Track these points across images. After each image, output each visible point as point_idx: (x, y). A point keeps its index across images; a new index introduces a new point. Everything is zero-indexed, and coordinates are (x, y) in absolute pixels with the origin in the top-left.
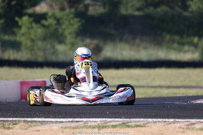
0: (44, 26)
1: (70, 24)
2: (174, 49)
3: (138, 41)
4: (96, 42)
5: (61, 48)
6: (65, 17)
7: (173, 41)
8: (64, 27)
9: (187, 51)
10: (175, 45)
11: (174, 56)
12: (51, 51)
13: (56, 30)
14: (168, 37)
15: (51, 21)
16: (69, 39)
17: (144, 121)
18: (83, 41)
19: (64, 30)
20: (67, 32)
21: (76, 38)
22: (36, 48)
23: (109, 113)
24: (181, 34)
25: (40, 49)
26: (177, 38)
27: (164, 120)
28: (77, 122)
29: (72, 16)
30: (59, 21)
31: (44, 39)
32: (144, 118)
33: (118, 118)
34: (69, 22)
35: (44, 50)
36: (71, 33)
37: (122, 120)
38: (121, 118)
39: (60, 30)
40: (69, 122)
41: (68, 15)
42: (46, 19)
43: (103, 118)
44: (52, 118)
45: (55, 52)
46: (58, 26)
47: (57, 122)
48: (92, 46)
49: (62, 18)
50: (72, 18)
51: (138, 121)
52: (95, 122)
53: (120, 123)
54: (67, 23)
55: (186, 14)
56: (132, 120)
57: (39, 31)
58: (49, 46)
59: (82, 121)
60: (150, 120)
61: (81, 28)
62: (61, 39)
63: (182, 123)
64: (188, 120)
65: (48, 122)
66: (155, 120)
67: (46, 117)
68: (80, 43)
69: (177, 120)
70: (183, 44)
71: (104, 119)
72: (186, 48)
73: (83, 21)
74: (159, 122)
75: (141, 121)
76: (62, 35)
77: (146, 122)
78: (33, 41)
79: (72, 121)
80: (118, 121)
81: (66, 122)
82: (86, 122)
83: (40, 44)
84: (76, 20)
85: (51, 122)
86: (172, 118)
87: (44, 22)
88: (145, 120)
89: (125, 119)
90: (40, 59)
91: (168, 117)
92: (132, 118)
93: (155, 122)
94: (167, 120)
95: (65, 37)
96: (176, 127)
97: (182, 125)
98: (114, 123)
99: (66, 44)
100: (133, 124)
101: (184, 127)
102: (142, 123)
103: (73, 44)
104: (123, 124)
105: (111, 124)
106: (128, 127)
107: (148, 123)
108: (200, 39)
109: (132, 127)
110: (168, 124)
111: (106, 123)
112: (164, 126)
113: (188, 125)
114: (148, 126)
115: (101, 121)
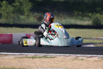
0: (13, 6)
1: (27, 5)
2: (79, 19)
3: (61, 14)
4: (39, 14)
5: (22, 17)
7: (79, 15)
8: (24, 7)
9: (86, 20)
10: (80, 17)
11: (79, 22)
12: (17, 19)
13: (20, 8)
16: (26, 13)
17: (54, 55)
18: (33, 14)
20: (25, 9)
22: (9, 17)
25: (11, 18)
27: (65, 55)
28: (22, 55)
30: (21, 4)
31: (14, 13)
33: (42, 53)
35: (14, 18)
36: (27, 10)
37: (44, 54)
39: (22, 8)
40: (18, 55)
43: (35, 53)
44: (10, 53)
45: (19, 19)
47: (12, 55)
48: (38, 17)
52: (31, 55)
53: (43, 56)
56: (49, 54)
57: (11, 8)
58: (16, 16)
59: (25, 54)
60: (58, 54)
61: (32, 7)
62: (22, 13)
63: (73, 56)
64: (76, 55)
65: (8, 54)
66: (60, 54)
67: (7, 52)
69: (71, 55)
70: (84, 16)
71: (36, 54)
72: (85, 18)
74: (62, 55)
75: (53, 55)
76: (23, 10)
77: (55, 56)
78: (8, 13)
79: (20, 55)
80: (42, 55)
81: (17, 55)
82: (27, 55)
83: (12, 15)
84: (30, 3)
85: (10, 54)
86: (68, 54)
88: (55, 54)
89: (46, 54)
90: (11, 23)
91: (67, 53)
93: (60, 56)
94: (66, 55)
95: (24, 12)
96: (69, 58)
97: (73, 57)
98: (40, 56)
99: (24, 15)
100: (49, 56)
101: (74, 58)
102: (53, 56)
103: (28, 15)
104: (45, 56)
105: (39, 56)
106: (47, 58)
107: (56, 56)
108: (92, 14)
109: (48, 58)
110: (66, 57)
111: (36, 56)
112: (64, 57)
113: (75, 57)
114: (56, 58)
115: (34, 55)
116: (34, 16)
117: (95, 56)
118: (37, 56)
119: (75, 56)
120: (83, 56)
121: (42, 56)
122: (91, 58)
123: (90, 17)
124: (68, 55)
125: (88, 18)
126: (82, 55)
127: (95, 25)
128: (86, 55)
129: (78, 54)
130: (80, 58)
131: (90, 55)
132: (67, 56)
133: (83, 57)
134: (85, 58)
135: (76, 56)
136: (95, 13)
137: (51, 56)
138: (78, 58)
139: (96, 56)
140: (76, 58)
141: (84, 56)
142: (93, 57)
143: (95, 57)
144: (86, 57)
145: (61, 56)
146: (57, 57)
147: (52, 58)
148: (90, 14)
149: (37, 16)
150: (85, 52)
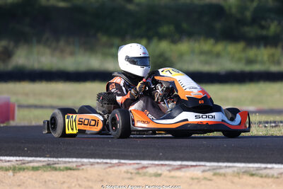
2: (112, 55)
3: (62, 43)
4: (4, 43)
7: (111, 45)
14: (104, 39)
17: (76, 162)
23: (28, 150)
26: (116, 41)
27: (105, 161)
32: (77, 157)
33: (40, 157)
37: (46, 159)
43: (19, 156)
51: (69, 162)
52: (9, 161)
53: (44, 164)
60: (85, 160)
63: (130, 165)
64: (138, 162)
66: (92, 160)
69: (123, 161)
71: (21, 158)
74: (98, 163)
75: (72, 162)
77: (79, 164)
80: (40, 161)
86: (116, 158)
88: (79, 160)
89: (50, 159)
91: (110, 157)
92: (60, 157)
93: (92, 164)
94: (108, 161)
96: (121, 171)
97: (130, 168)
98: (36, 165)
100: (62, 166)
101: (132, 171)
102: (74, 165)
104: (48, 165)
105: (31, 165)
106: (56, 169)
107: (83, 165)
108: (149, 43)
109: (60, 170)
110: (110, 167)
111: (24, 163)
112: (105, 169)
113: (138, 169)
114: (83, 169)
115: (17, 161)
117: (192, 166)
118: (27, 165)
119: (136, 166)
120: (158, 165)
121: (40, 164)
122: (183, 170)
124: (115, 161)
126: (157, 162)
128: (167, 162)
129: (144, 159)
130: (151, 170)
131: (179, 163)
132: (113, 166)
133: (158, 167)
134: (164, 171)
135: (140, 166)
136: (155, 40)
137: (68, 165)
138: (145, 170)
139: (196, 166)
140: (141, 171)
141: (162, 165)
142: (187, 166)
143: (193, 168)
144: (168, 168)
145: (96, 166)
146: (83, 167)
147: (69, 171)
148: (143, 43)
150: (161, 154)
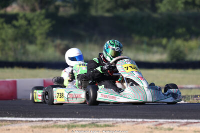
0: (15, 27)
1: (41, 25)
2: (143, 50)
4: (65, 42)
5: (31, 48)
6: (36, 18)
7: (142, 43)
8: (35, 27)
9: (156, 52)
10: (144, 46)
12: (22, 51)
13: (27, 30)
14: (137, 38)
15: (22, 22)
16: (40, 40)
17: (112, 121)
18: (53, 41)
19: (34, 31)
20: (37, 33)
21: (46, 38)
22: (6, 48)
23: (79, 113)
24: (150, 35)
25: (10, 49)
26: (146, 39)
27: (133, 120)
28: (47, 121)
29: (42, 17)
30: (29, 22)
31: (15, 39)
32: (113, 118)
33: (87, 118)
34: (40, 22)
35: (15, 50)
36: (41, 34)
37: (91, 119)
38: (90, 118)
39: (31, 31)
40: (39, 121)
41: (38, 16)
42: (17, 20)
43: (72, 118)
44: (22, 117)
45: (25, 53)
46: (29, 27)
47: (27, 121)
48: (62, 47)
49: (33, 19)
50: (43, 19)
51: (108, 121)
52: (65, 121)
53: (90, 122)
54: (37, 23)
55: (155, 15)
56: (101, 120)
57: (9, 31)
58: (19, 47)
59: (52, 121)
60: (119, 120)
61: (51, 29)
62: (31, 40)
63: (150, 123)
64: (157, 120)
65: (18, 121)
66: (124, 120)
67: (16, 117)
68: (51, 44)
69: (145, 120)
70: (152, 45)
71: (74, 119)
72: (155, 49)
73: (54, 22)
74: (128, 121)
75: (110, 121)
76: (33, 35)
77: (115, 122)
78: (4, 41)
79: (42, 121)
80: (87, 121)
81: (36, 121)
82: (56, 122)
84: (47, 21)
85: (21, 121)
86: (140, 118)
87: (15, 23)
88: (114, 119)
89: (94, 119)
91: (137, 117)
92: (101, 118)
93: (124, 122)
94: (135, 120)
95: (36, 38)
96: (144, 127)
97: (151, 125)
98: (84, 123)
99: (36, 44)
100: (102, 124)
101: (152, 127)
102: (111, 123)
103: (43, 45)
104: (93, 123)
105: (81, 123)
106: (98, 126)
107: (117, 123)
108: (168, 41)
109: (101, 126)
110: (136, 124)
111: (76, 122)
112: (133, 125)
113: (156, 125)
114: (117, 126)
115: (70, 121)
116: (56, 47)
118: (78, 123)
119: (155, 123)
121: (87, 123)
122: (189, 125)
123: (164, 47)
124: (140, 120)
125: (161, 49)
126: (170, 121)
127: (175, 61)
128: (177, 120)
129: (160, 118)
130: (166, 126)
131: (186, 121)
132: (138, 123)
133: (170, 124)
134: (175, 126)
135: (158, 123)
136: (173, 39)
137: (107, 123)
138: (161, 126)
139: (198, 122)
140: (158, 127)
141: (174, 122)
142: (191, 123)
143: (195, 124)
144: (178, 124)
145: (127, 123)
147: (108, 128)
148: (164, 41)
149: (60, 45)
150: (173, 115)
